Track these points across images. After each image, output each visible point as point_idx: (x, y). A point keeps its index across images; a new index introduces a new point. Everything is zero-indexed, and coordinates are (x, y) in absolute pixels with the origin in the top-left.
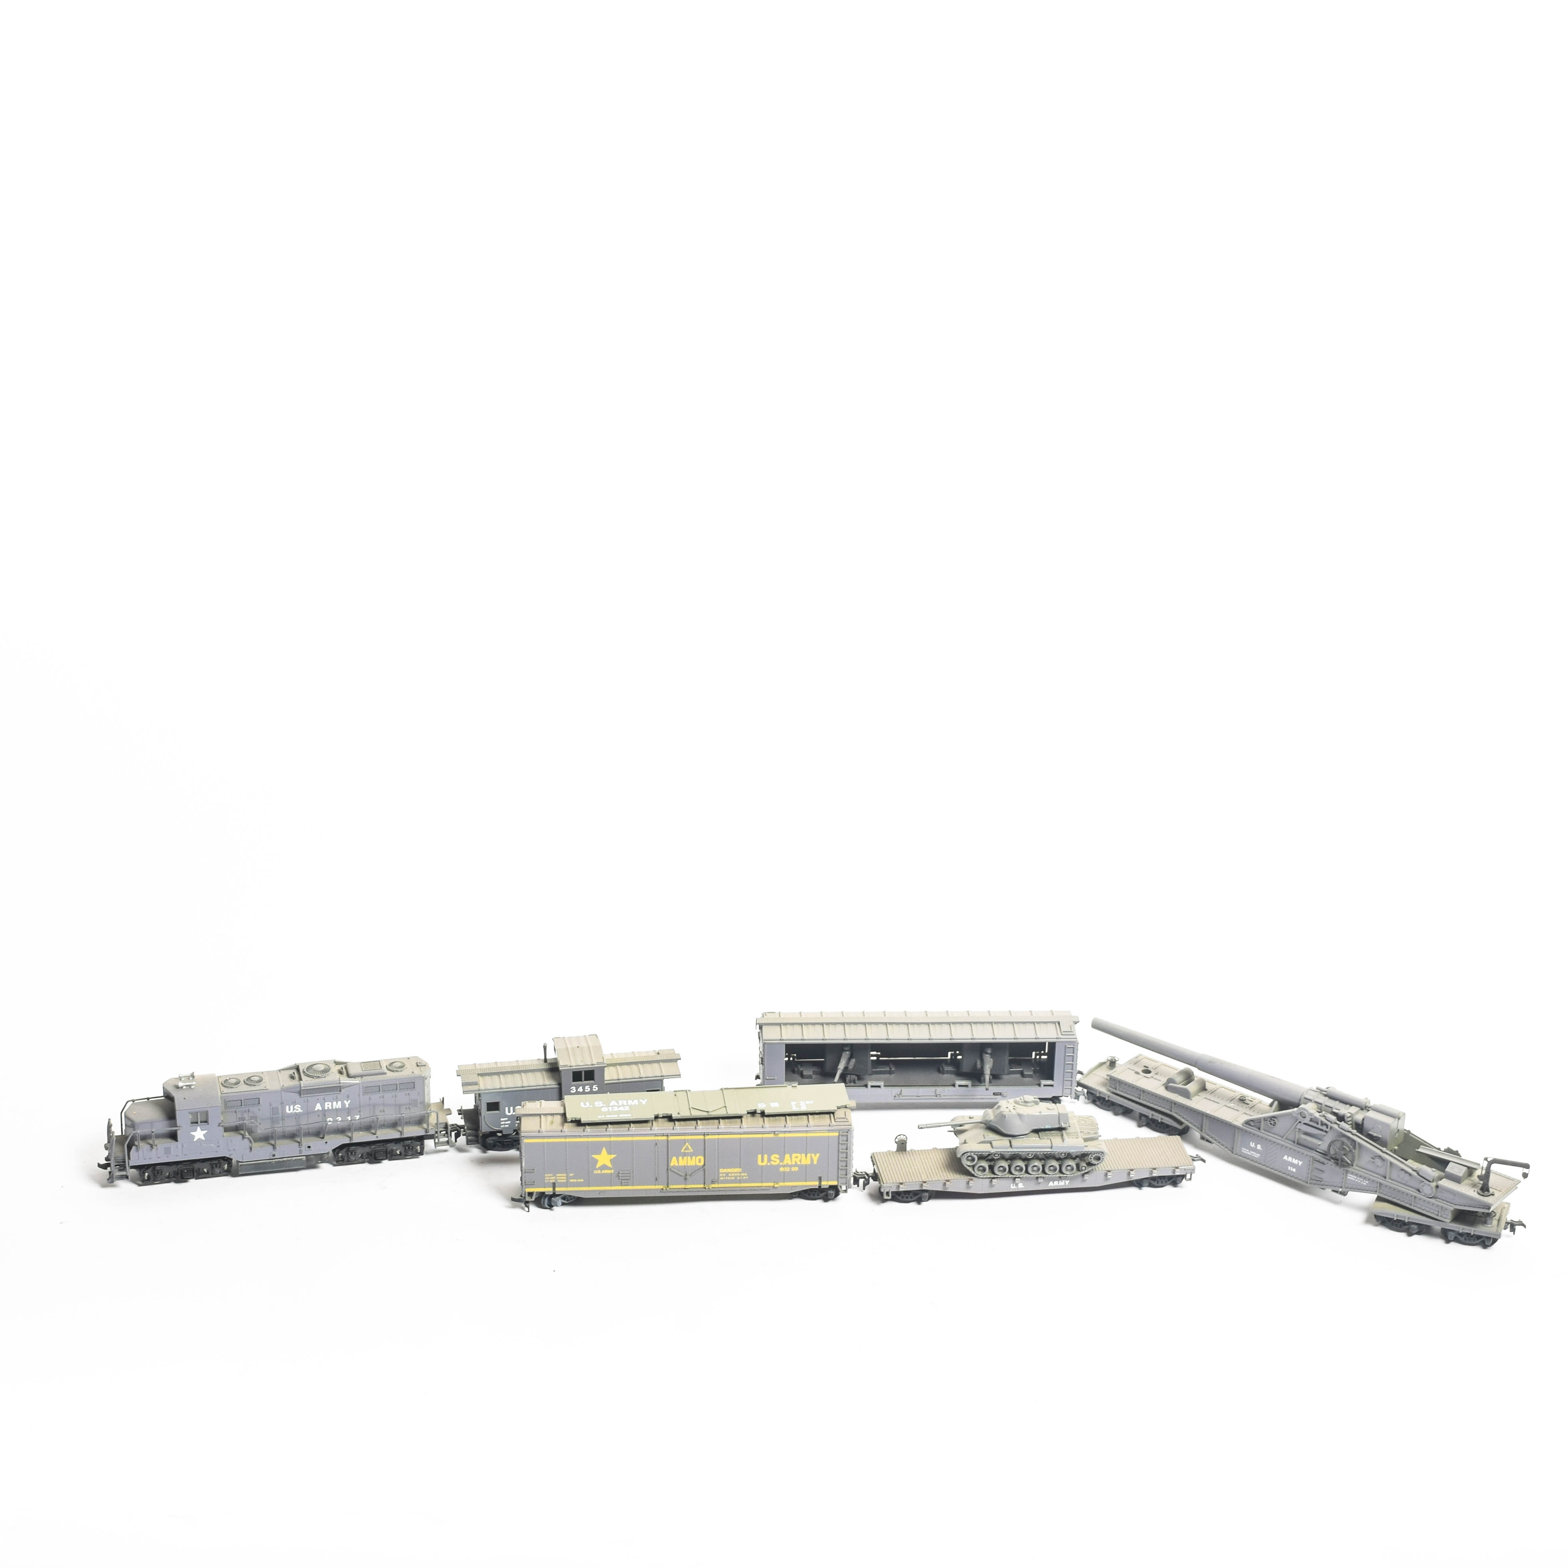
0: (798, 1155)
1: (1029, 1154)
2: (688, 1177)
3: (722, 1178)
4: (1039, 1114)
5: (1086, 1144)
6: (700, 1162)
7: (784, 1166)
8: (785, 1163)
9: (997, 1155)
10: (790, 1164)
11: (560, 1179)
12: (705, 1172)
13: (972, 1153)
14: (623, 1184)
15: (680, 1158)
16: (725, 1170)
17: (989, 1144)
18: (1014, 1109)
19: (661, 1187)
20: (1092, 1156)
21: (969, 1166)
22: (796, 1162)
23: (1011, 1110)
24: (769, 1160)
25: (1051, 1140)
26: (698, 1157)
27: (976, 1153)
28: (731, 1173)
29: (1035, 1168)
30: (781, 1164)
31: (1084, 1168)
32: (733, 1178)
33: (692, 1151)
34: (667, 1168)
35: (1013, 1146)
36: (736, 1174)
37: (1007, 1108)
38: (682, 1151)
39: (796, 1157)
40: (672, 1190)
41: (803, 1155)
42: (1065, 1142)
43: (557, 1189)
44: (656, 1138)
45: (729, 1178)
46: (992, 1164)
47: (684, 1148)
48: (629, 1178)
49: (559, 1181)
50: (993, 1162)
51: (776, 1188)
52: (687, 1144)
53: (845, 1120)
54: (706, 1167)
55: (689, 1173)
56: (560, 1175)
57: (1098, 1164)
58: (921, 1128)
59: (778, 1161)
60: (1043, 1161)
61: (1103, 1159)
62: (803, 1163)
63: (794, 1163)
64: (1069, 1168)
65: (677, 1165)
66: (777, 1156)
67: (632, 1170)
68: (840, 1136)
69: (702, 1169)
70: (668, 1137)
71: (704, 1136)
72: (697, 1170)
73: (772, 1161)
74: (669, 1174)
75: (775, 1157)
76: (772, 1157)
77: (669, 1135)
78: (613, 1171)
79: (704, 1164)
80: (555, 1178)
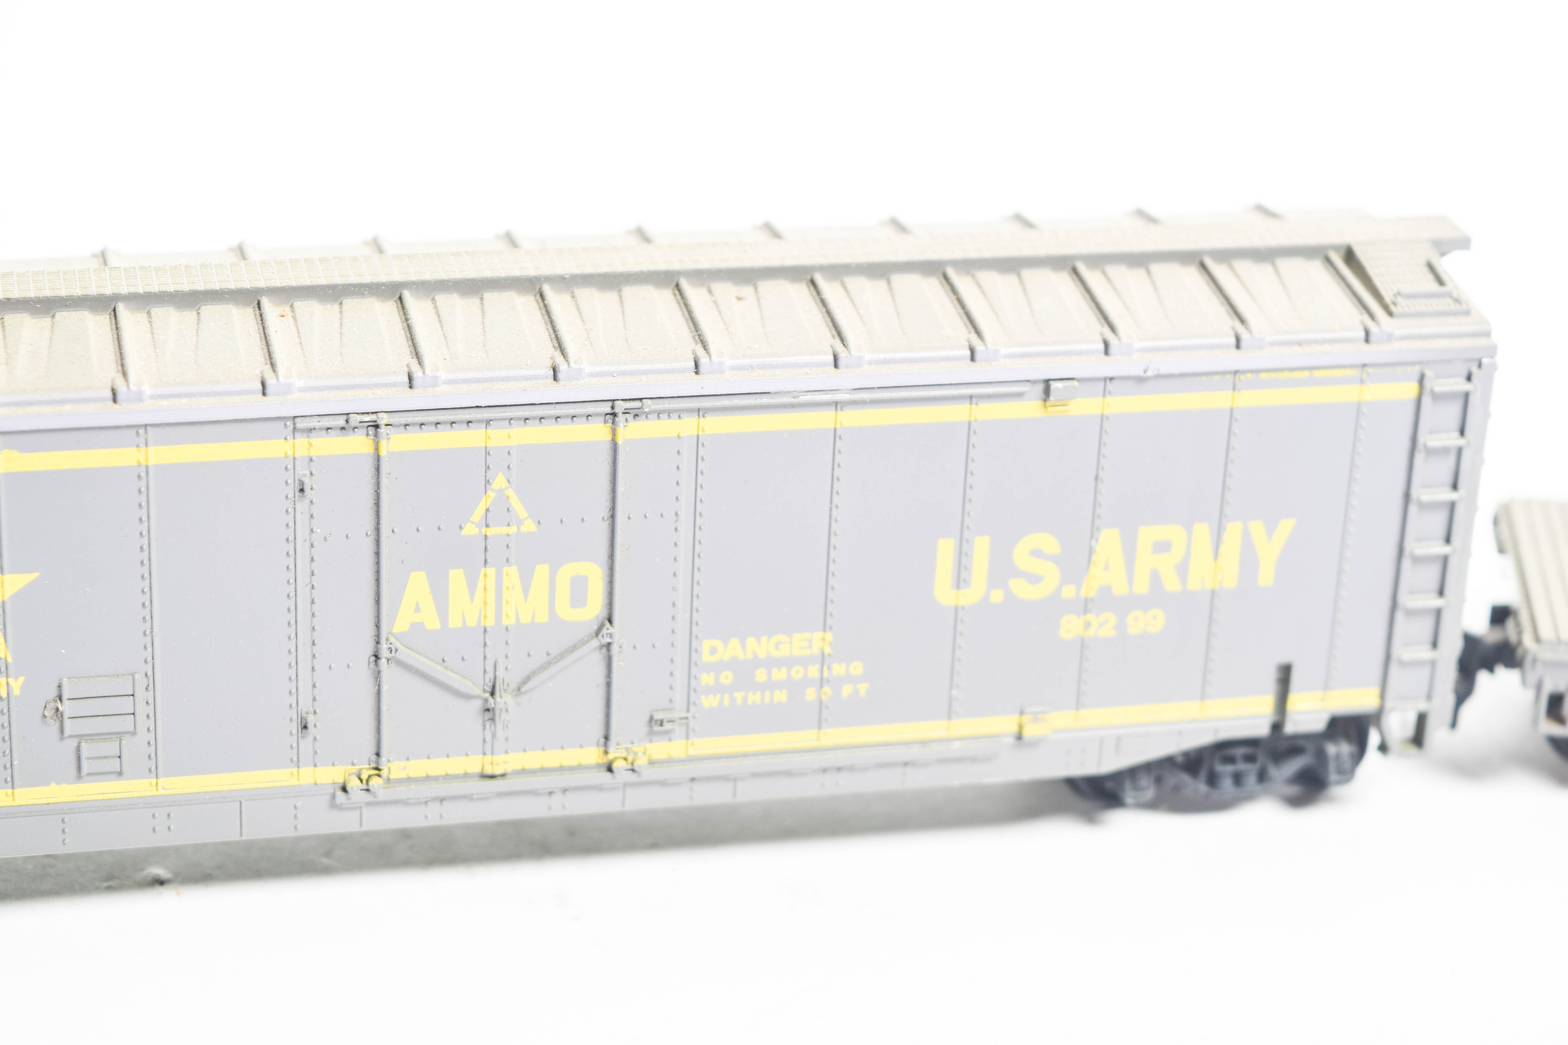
0: (1174, 533)
2: (503, 700)
3: (709, 702)
6: (578, 599)
7: (1086, 606)
8: (1089, 589)
10: (1120, 588)
12: (609, 659)
14: (85, 769)
15: (457, 578)
16: (733, 649)
19: (333, 775)
22: (1155, 577)
24: (1002, 570)
26: (568, 571)
28: (770, 663)
30: (1069, 592)
32: (781, 696)
33: (529, 526)
34: (369, 650)
36: (797, 673)
38: (470, 530)
39: (1162, 547)
40: (400, 792)
41: (1202, 532)
44: (301, 446)
45: (754, 698)
47: (478, 514)
48: (127, 724)
51: (1035, 743)
52: (499, 481)
53: (1445, 304)
54: (618, 632)
55: (509, 677)
59: (1051, 574)
62: (1194, 584)
63: (1142, 586)
65: (432, 623)
66: (1050, 544)
67: (150, 673)
68: (1426, 401)
69: (595, 643)
70: (376, 435)
71: (610, 425)
72: (562, 656)
73: (1018, 573)
74: (385, 688)
75: (1037, 553)
76: (1021, 556)
77: (383, 419)
78: (17, 685)
79: (605, 614)
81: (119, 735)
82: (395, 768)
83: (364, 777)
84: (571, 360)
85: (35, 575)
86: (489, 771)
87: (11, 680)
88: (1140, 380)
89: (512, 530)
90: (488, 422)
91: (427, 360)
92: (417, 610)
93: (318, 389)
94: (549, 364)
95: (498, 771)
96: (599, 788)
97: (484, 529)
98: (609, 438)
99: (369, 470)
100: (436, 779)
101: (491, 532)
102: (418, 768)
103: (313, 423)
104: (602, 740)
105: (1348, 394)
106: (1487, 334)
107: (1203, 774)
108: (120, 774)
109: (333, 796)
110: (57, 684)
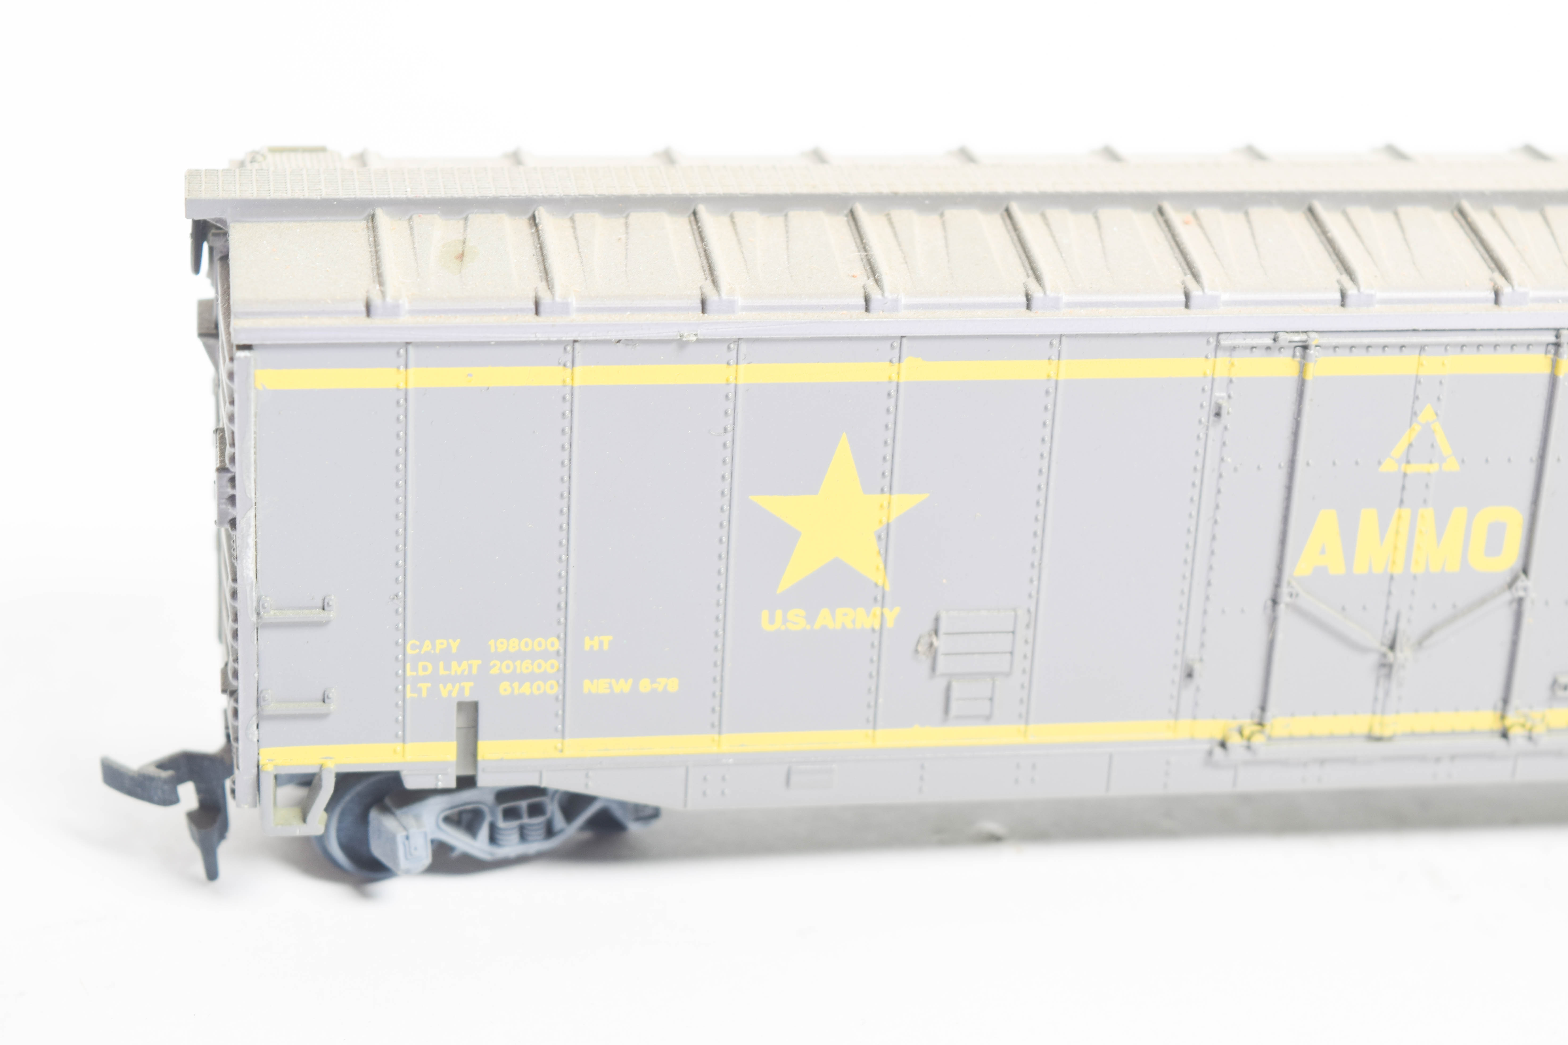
2: (1403, 654)
6: (1494, 547)
11: (514, 677)
12: (1518, 617)
14: (953, 711)
15: (1369, 518)
19: (1213, 728)
33: (1452, 465)
34: (1266, 593)
38: (1389, 466)
40: (1284, 751)
43: (487, 750)
44: (1222, 366)
48: (1003, 663)
49: (505, 688)
52: (1427, 414)
54: (1531, 587)
55: (1411, 629)
56: (514, 645)
65: (1337, 567)
67: (1033, 609)
69: (1507, 596)
70: (1304, 357)
71: (1551, 356)
72: (1471, 608)
74: (1280, 637)
77: (1315, 339)
78: (891, 615)
79: (1519, 566)
80: (474, 671)
81: (994, 676)
82: (1277, 725)
83: (1247, 732)
84: (1515, 283)
85: (925, 496)
86: (1377, 732)
87: (886, 611)
89: (1434, 468)
90: (1422, 348)
91: (1362, 276)
92: (1323, 552)
93: (1245, 303)
94: (1491, 288)
95: (1387, 732)
96: (1491, 756)
97: (1403, 466)
98: (1547, 370)
99: (1290, 395)
100: (1319, 738)
101: (1411, 469)
102: (1302, 725)
103: (1238, 341)
104: (1500, 704)
108: (988, 719)
109: (1210, 753)
110: (933, 617)
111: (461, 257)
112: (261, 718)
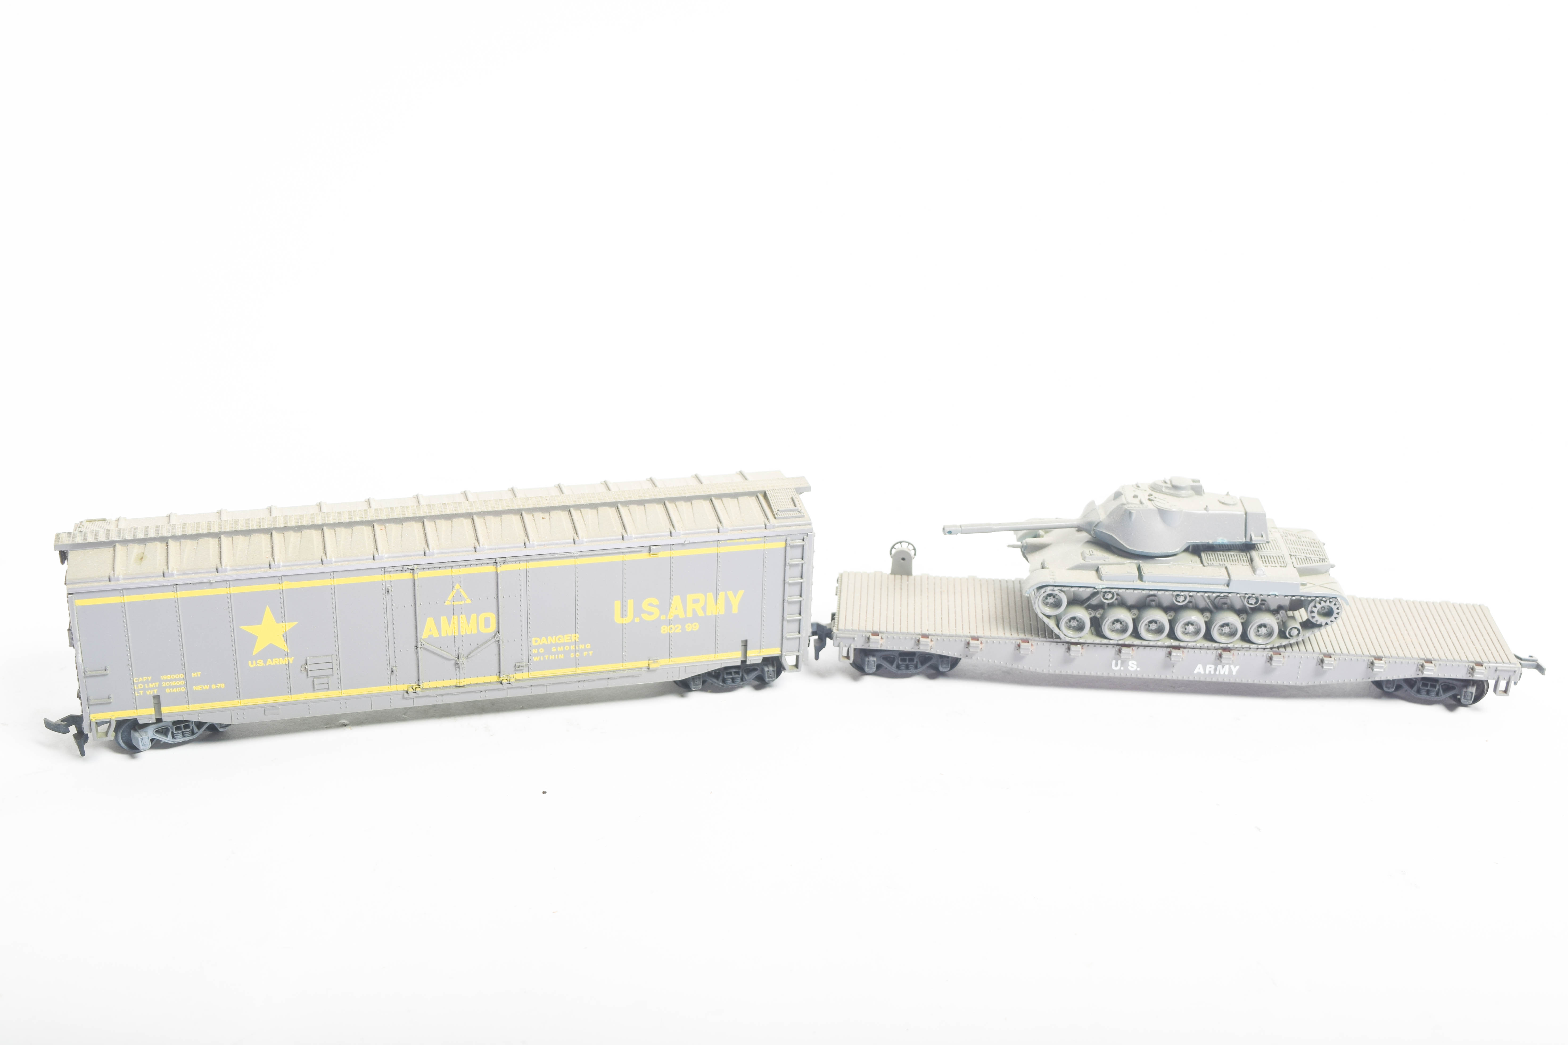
0: (700, 596)
1: (1178, 595)
2: (462, 660)
3: (536, 659)
4: (1205, 512)
5: (1306, 579)
6: (487, 625)
7: (670, 622)
8: (671, 616)
9: (1110, 596)
10: (682, 616)
11: (170, 687)
12: (499, 646)
13: (1056, 589)
14: (316, 688)
15: (444, 619)
16: (544, 640)
17: (1094, 573)
18: (1149, 500)
19: (403, 687)
20: (1315, 607)
21: (1049, 617)
22: (694, 611)
23: (1143, 501)
24: (638, 611)
25: (1226, 568)
26: (483, 616)
27: (1064, 589)
28: (557, 645)
29: (1191, 628)
30: (663, 617)
31: (1295, 632)
32: (561, 656)
33: (469, 601)
34: (414, 644)
35: (1145, 578)
36: (567, 648)
37: (1135, 496)
38: (447, 603)
39: (696, 601)
40: (427, 693)
41: (710, 595)
42: (1258, 572)
43: (165, 710)
44: (387, 577)
45: (552, 657)
46: (1098, 616)
47: (450, 598)
48: (330, 672)
49: (168, 691)
50: (1101, 611)
51: (654, 670)
52: (457, 586)
53: (795, 514)
54: (501, 636)
55: (464, 652)
56: (169, 677)
57: (1327, 624)
58: (950, 532)
59: (656, 612)
60: (1208, 614)
61: (1338, 613)
62: (709, 613)
63: (690, 614)
64: (1263, 631)
65: (436, 635)
66: (655, 602)
67: (337, 655)
68: (788, 548)
69: (494, 640)
70: (413, 572)
71: (495, 566)
72: (483, 645)
73: (645, 612)
74: (420, 658)
75: (650, 605)
76: (645, 605)
77: (415, 567)
78: (291, 660)
79: (497, 630)
80: (157, 686)
81: (328, 676)
82: (425, 685)
83: (414, 688)
84: (481, 545)
86: (458, 685)
87: (289, 658)
88: (683, 545)
89: (463, 602)
90: (452, 567)
91: (430, 547)
92: (430, 630)
93: (393, 557)
94: (473, 546)
95: (461, 685)
96: (498, 690)
97: (453, 603)
98: (495, 571)
99: (411, 584)
100: (440, 688)
101: (455, 603)
102: (433, 684)
103: (391, 569)
104: (498, 673)
105: (760, 546)
106: (810, 524)
107: (721, 678)
108: (328, 689)
109: (404, 695)
110: (305, 659)
111: (142, 559)
112: (89, 705)
